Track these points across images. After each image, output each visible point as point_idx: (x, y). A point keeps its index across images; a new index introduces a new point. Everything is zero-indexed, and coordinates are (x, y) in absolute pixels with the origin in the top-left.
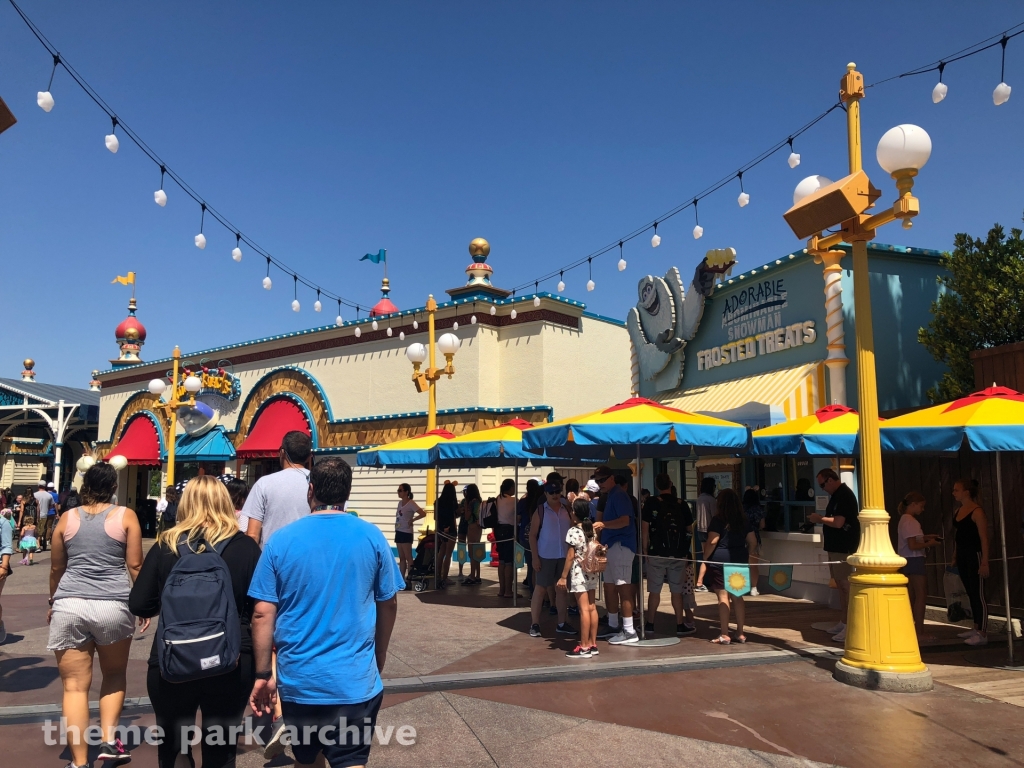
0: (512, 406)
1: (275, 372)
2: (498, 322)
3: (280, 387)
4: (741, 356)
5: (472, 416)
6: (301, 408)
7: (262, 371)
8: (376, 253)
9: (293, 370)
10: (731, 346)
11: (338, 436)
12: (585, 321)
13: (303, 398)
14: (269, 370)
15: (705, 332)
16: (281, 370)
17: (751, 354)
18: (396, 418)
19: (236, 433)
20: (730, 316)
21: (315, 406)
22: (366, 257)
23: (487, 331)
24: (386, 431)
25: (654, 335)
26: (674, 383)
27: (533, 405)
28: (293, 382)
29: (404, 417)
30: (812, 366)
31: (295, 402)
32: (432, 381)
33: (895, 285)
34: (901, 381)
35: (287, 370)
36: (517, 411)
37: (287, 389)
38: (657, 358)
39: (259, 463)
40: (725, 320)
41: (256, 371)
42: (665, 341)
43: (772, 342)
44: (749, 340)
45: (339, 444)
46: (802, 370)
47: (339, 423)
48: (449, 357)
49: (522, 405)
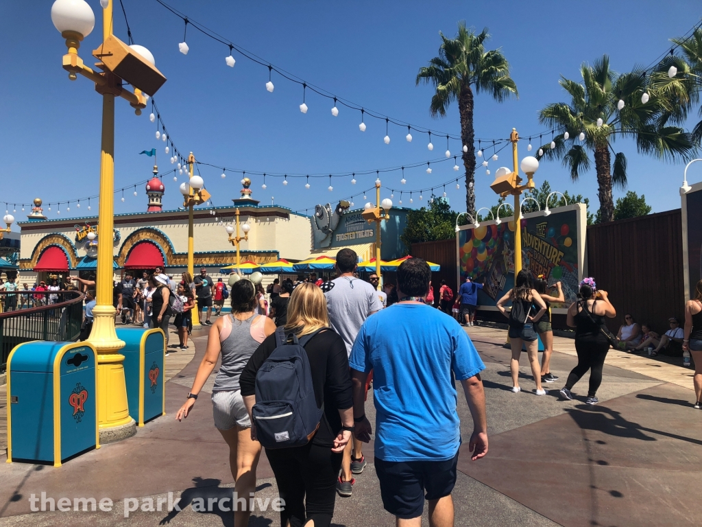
0: (262, 250)
1: (142, 229)
2: (256, 215)
3: (144, 236)
4: (351, 238)
5: (245, 254)
6: (157, 247)
7: (133, 228)
8: (149, 150)
9: (152, 229)
10: (348, 234)
11: (178, 260)
12: (291, 215)
13: (158, 242)
14: (137, 228)
15: (339, 228)
16: (145, 228)
17: (354, 237)
18: (209, 253)
19: (118, 257)
20: (348, 223)
21: (165, 246)
22: (144, 152)
23: (252, 219)
24: (204, 259)
25: (321, 227)
26: (328, 245)
27: (272, 250)
28: (152, 234)
29: (213, 253)
30: (371, 244)
31: (154, 244)
32: (238, 241)
33: (397, 219)
34: (397, 249)
35: (149, 228)
36: (264, 252)
37: (149, 238)
38: (322, 235)
39: (133, 271)
40: (346, 225)
41: (129, 228)
42: (325, 230)
43: (360, 235)
44: (353, 233)
45: (178, 263)
46: (369, 245)
47: (179, 254)
48: (246, 233)
49: (267, 250)
